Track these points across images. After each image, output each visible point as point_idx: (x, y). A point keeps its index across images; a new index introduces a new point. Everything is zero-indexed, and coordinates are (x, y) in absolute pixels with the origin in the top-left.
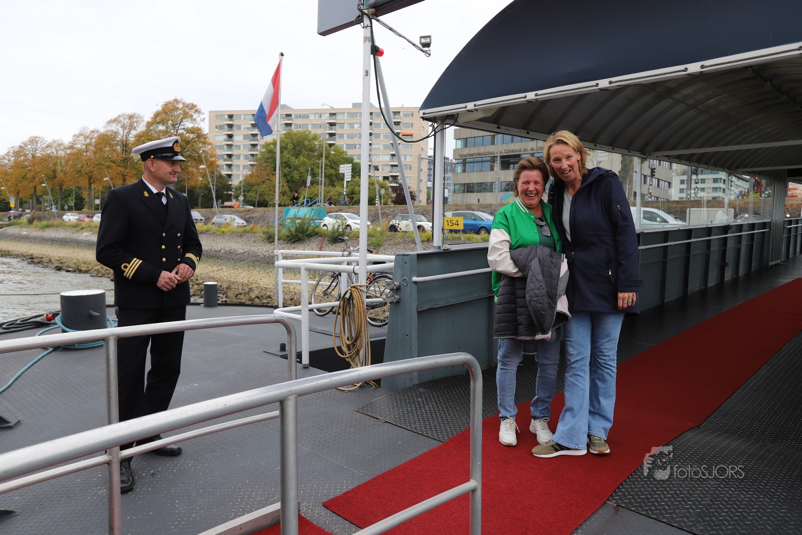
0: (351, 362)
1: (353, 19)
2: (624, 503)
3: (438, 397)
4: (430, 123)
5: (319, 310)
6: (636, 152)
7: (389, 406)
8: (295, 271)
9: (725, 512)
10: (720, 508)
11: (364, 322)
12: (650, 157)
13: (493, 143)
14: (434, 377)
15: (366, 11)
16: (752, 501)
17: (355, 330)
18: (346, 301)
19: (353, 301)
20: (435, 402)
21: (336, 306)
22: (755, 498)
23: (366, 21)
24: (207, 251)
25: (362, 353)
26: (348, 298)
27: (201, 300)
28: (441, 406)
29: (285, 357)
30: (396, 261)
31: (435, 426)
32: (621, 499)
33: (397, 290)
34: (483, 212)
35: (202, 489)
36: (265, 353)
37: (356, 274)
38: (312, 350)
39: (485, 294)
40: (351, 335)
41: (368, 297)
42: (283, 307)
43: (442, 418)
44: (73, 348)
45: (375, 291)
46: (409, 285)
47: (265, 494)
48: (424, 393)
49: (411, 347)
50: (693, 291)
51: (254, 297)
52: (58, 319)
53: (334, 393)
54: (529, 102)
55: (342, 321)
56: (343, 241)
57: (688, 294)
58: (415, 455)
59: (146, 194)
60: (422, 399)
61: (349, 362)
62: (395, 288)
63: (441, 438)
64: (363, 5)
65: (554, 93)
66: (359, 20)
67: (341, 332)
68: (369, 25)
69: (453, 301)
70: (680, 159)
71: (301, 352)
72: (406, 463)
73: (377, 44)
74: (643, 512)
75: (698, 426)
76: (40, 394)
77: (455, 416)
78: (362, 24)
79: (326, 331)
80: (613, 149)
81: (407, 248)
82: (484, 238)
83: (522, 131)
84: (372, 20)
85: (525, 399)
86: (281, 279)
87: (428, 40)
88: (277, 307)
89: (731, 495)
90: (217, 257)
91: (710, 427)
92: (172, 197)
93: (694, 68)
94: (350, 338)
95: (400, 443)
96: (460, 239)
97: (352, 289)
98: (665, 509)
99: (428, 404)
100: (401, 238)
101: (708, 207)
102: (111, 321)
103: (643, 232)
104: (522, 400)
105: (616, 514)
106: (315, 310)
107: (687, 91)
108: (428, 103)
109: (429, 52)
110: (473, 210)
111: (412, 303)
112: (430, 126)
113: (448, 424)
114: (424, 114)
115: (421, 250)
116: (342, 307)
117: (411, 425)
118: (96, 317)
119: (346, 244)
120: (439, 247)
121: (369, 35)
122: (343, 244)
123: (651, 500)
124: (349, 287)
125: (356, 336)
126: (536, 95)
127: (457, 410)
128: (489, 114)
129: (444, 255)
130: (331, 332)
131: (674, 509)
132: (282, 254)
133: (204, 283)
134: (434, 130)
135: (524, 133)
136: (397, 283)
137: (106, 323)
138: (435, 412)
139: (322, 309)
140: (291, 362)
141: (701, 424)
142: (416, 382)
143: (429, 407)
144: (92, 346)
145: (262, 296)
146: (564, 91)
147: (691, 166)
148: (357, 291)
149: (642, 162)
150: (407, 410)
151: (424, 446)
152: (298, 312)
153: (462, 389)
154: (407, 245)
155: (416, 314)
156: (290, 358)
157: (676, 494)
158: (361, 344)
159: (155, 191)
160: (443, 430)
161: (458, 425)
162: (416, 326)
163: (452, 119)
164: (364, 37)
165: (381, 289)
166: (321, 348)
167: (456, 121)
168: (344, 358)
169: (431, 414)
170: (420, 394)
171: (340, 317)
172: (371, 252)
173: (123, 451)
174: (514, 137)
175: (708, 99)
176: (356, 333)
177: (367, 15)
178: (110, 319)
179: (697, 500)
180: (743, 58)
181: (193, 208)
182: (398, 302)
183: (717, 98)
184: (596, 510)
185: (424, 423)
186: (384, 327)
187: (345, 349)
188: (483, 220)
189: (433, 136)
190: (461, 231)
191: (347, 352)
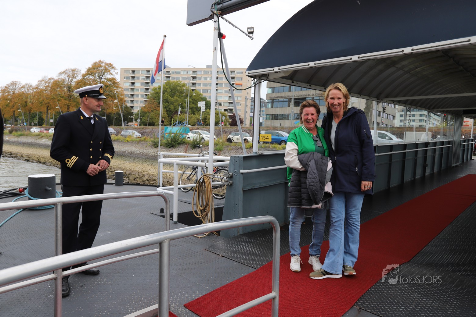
0: (202, 220)
1: (208, 16)
2: (364, 307)
3: (254, 242)
4: (253, 79)
5: (184, 189)
6: (374, 98)
7: (225, 247)
8: (170, 165)
9: (423, 313)
10: (421, 311)
11: (211, 197)
12: (382, 101)
13: (290, 91)
14: (252, 230)
15: (215, 12)
16: (439, 307)
17: (205, 201)
18: (200, 184)
19: (204, 184)
20: (253, 245)
21: (195, 187)
22: (441, 305)
23: (216, 18)
24: (117, 152)
25: (209, 215)
26: (201, 182)
27: (114, 181)
28: (256, 247)
29: (163, 216)
30: (231, 160)
31: (252, 259)
32: (362, 305)
33: (231, 177)
34: (283, 131)
35: (111, 295)
36: (151, 214)
37: (206, 168)
38: (179, 213)
39: (283, 181)
40: (203, 204)
41: (213, 181)
42: (163, 186)
43: (256, 254)
44: (35, 209)
45: (218, 178)
46: (238, 175)
47: (149, 299)
48: (246, 239)
49: (239, 212)
50: (407, 181)
51: (145, 180)
52: (26, 192)
53: (192, 239)
54: (311, 68)
55: (198, 195)
56: (199, 147)
57: (404, 182)
58: (240, 276)
59: (82, 118)
60: (245, 243)
61: (201, 220)
62: (230, 176)
63: (256, 267)
64: (214, 8)
65: (326, 63)
66: (211, 18)
67: (197, 202)
68: (217, 20)
69: (264, 185)
70: (400, 103)
71: (173, 213)
72: (234, 281)
73: (222, 31)
74: (375, 313)
75: (409, 262)
76: (14, 237)
77: (264, 253)
78: (213, 20)
79: (188, 201)
80: (361, 96)
81: (238, 152)
82: (284, 147)
83: (307, 84)
84: (219, 17)
85: (306, 244)
86: (162, 170)
87: (252, 30)
88: (159, 186)
89: (427, 303)
90: (123, 155)
91: (415, 262)
92: (97, 120)
93: (408, 50)
94: (202, 206)
95: (231, 269)
96: (269, 147)
97: (204, 177)
98: (388, 311)
99: (248, 246)
100: (234, 146)
101: (416, 131)
102: (59, 193)
103: (377, 146)
104: (304, 244)
105: (359, 313)
106: (182, 189)
107: (404, 63)
108: (251, 67)
109: (252, 37)
110: (277, 130)
111: (239, 185)
112: (252, 80)
113: (260, 258)
114: (249, 73)
115: (246, 154)
116: (198, 187)
117: (237, 259)
118: (49, 190)
119: (201, 150)
120: (256, 153)
121: (217, 26)
122: (199, 149)
123: (380, 305)
124: (203, 176)
125: (206, 205)
126: (315, 64)
127: (265, 250)
128: (287, 75)
129: (259, 157)
130: (191, 202)
131: (394, 311)
132: (163, 155)
133: (116, 171)
134: (255, 83)
135: (308, 85)
136: (231, 174)
137: (55, 194)
138: (252, 251)
139: (187, 188)
140: (166, 220)
141: (410, 260)
142: (241, 233)
143: (249, 248)
144: (46, 208)
145: (150, 180)
146: (332, 62)
147: (407, 107)
148: (207, 177)
149: (377, 104)
150: (236, 249)
151: (245, 271)
152: (171, 189)
153: (269, 237)
154: (237, 151)
155: (242, 192)
156: (166, 217)
157: (395, 302)
158: (209, 209)
159: (87, 116)
160: (257, 262)
161: (266, 259)
162: (242, 199)
163: (265, 77)
164: (214, 27)
165: (222, 177)
166: (185, 212)
167: (268, 78)
168: (199, 218)
169: (250, 252)
170: (243, 240)
171: (197, 193)
172: (216, 155)
173: (64, 272)
174: (302, 88)
175: (416, 68)
176: (206, 203)
177: (216, 15)
178: (58, 192)
179: (407, 306)
180: (436, 45)
181: (109, 126)
182: (231, 185)
183: (422, 67)
184: (347, 311)
185: (246, 257)
186: (223, 199)
187: (199, 212)
188: (283, 136)
189: (254, 87)
190: (270, 143)
191: (200, 214)
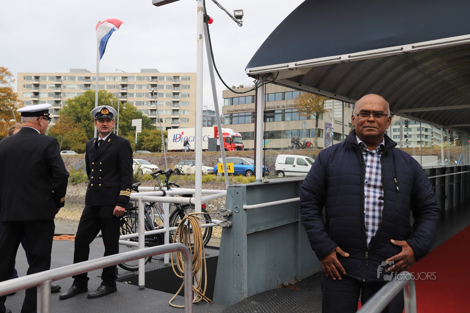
26: (185, 225)
30: (229, 192)
39: (292, 221)
46: (241, 211)
48: (256, 305)
49: (242, 266)
54: (343, 62)
62: (228, 215)
71: (138, 275)
73: (208, 14)
83: (315, 88)
87: (241, 13)
97: (189, 217)
100: (184, 179)
108: (254, 62)
109: (241, 23)
111: (242, 227)
112: (254, 81)
114: (250, 71)
120: (261, 181)
126: (349, 57)
128: (304, 73)
129: (265, 187)
134: (257, 86)
136: (230, 211)
142: (246, 296)
148: (193, 218)
158: (199, 265)
162: (246, 247)
167: (275, 78)
182: (231, 227)
187: (182, 270)
188: (249, 165)
